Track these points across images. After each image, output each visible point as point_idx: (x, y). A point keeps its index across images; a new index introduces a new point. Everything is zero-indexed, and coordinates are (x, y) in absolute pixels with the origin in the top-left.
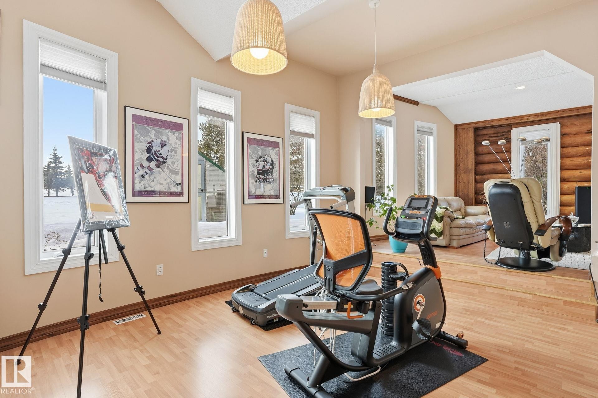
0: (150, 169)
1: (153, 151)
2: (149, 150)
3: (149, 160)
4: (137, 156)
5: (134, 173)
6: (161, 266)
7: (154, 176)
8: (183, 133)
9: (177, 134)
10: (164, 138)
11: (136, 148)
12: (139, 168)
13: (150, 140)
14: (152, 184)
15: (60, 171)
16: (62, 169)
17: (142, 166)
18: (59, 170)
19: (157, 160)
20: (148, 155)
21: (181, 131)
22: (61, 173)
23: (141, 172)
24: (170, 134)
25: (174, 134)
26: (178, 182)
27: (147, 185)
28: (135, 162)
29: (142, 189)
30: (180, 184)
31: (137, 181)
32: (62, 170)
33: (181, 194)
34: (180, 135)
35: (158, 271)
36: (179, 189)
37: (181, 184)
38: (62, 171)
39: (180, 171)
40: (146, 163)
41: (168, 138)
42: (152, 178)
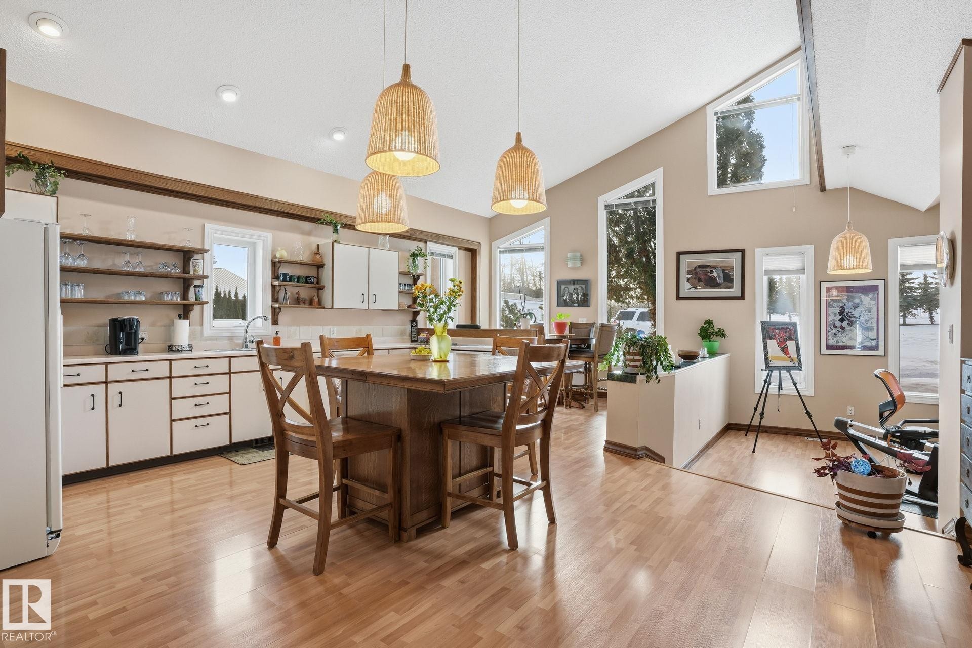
0: (842, 328)
1: (845, 313)
2: (841, 313)
3: (842, 320)
4: (830, 319)
5: (827, 331)
6: (853, 408)
7: (845, 334)
8: (878, 294)
9: (871, 295)
10: (857, 301)
11: (829, 313)
12: (832, 327)
13: (841, 304)
14: (845, 340)
15: (909, 285)
16: (913, 281)
17: (835, 327)
18: (907, 284)
19: (849, 320)
20: (840, 317)
21: (877, 292)
22: (910, 288)
23: (834, 331)
24: (863, 297)
25: (868, 295)
26: (872, 338)
27: (840, 341)
28: (828, 324)
29: (835, 343)
30: (875, 339)
31: (830, 338)
32: (913, 283)
33: (876, 348)
34: (875, 296)
35: (849, 411)
36: (874, 343)
37: (877, 339)
38: (912, 285)
39: (875, 328)
40: (838, 324)
41: (861, 301)
42: (844, 335)
